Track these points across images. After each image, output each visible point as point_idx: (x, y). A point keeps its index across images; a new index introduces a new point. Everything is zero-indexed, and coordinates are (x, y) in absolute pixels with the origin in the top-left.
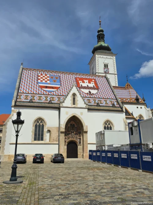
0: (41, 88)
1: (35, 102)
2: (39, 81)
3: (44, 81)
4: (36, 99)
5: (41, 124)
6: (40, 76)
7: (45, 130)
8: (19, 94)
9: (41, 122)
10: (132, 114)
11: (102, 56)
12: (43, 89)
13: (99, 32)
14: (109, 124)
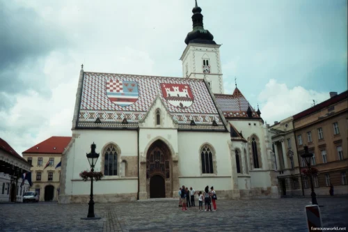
0: (111, 101)
1: (103, 122)
2: (108, 91)
3: (115, 91)
4: (105, 118)
5: (113, 152)
6: (109, 84)
7: (120, 160)
8: (81, 111)
9: (112, 150)
10: (241, 135)
11: (199, 48)
12: (114, 102)
13: (194, 11)
14: (208, 150)
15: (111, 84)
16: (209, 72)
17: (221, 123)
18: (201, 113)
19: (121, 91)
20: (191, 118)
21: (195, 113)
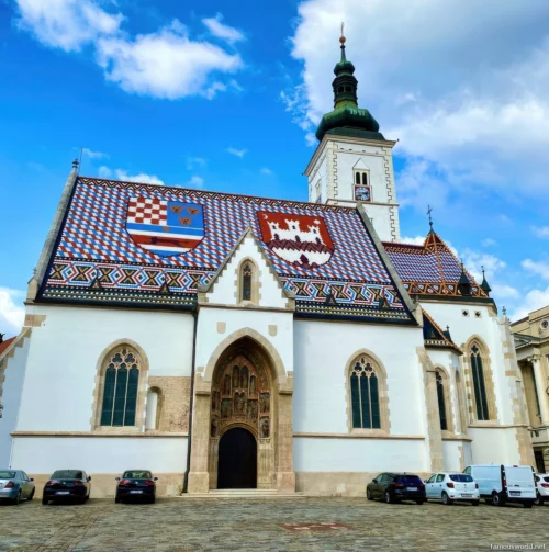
0: (135, 244)
1: (109, 291)
2: (131, 220)
3: (147, 222)
4: (115, 280)
5: (129, 366)
6: (134, 204)
7: (143, 387)
8: (56, 262)
9: (127, 360)
10: (447, 334)
11: (347, 147)
12: (143, 246)
13: (338, 70)
14: (368, 368)
15: (141, 205)
16: (369, 200)
17: (400, 306)
18: (351, 280)
19: (163, 223)
20: (326, 290)
21: (336, 279)
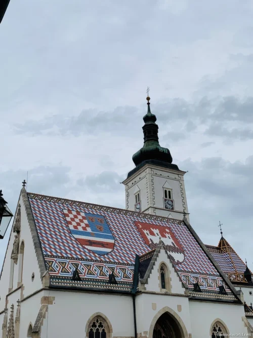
0: (82, 246)
2: (71, 227)
3: (81, 229)
5: (101, 330)
6: (68, 215)
9: (99, 326)
11: (159, 173)
15: (71, 216)
16: (173, 209)
17: (230, 291)
18: (200, 273)
19: (89, 230)
20: (192, 280)
21: (193, 272)
